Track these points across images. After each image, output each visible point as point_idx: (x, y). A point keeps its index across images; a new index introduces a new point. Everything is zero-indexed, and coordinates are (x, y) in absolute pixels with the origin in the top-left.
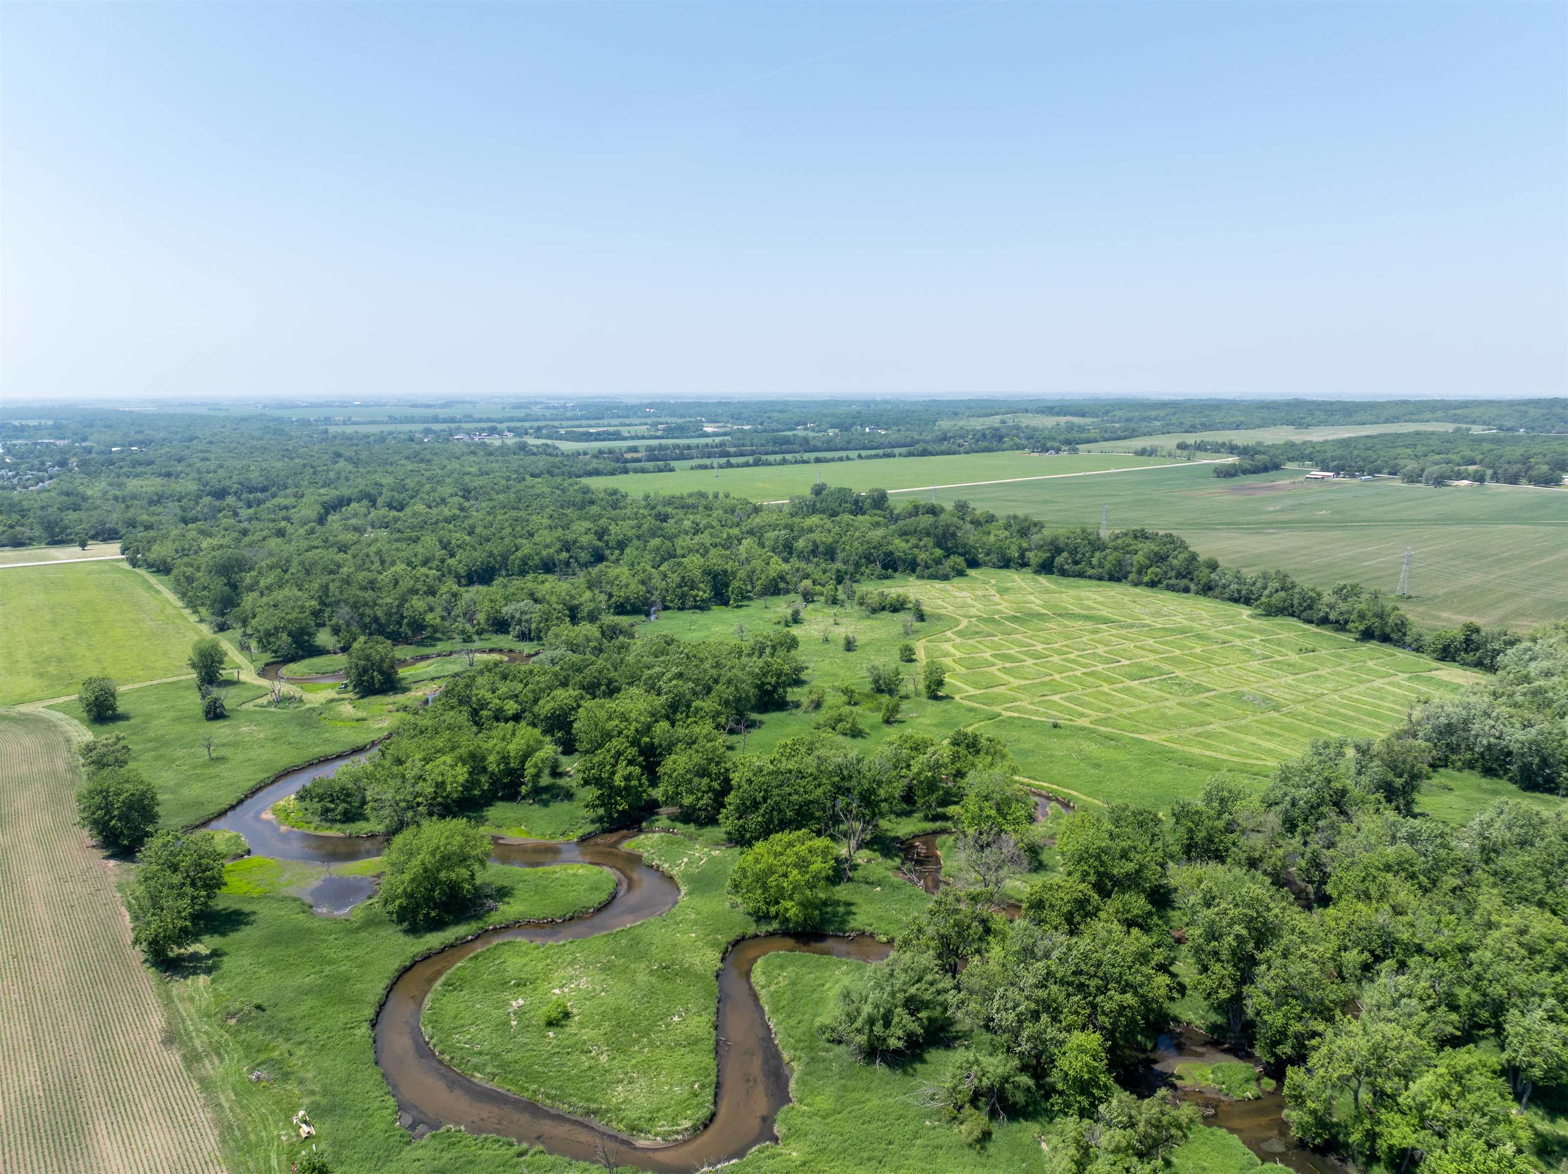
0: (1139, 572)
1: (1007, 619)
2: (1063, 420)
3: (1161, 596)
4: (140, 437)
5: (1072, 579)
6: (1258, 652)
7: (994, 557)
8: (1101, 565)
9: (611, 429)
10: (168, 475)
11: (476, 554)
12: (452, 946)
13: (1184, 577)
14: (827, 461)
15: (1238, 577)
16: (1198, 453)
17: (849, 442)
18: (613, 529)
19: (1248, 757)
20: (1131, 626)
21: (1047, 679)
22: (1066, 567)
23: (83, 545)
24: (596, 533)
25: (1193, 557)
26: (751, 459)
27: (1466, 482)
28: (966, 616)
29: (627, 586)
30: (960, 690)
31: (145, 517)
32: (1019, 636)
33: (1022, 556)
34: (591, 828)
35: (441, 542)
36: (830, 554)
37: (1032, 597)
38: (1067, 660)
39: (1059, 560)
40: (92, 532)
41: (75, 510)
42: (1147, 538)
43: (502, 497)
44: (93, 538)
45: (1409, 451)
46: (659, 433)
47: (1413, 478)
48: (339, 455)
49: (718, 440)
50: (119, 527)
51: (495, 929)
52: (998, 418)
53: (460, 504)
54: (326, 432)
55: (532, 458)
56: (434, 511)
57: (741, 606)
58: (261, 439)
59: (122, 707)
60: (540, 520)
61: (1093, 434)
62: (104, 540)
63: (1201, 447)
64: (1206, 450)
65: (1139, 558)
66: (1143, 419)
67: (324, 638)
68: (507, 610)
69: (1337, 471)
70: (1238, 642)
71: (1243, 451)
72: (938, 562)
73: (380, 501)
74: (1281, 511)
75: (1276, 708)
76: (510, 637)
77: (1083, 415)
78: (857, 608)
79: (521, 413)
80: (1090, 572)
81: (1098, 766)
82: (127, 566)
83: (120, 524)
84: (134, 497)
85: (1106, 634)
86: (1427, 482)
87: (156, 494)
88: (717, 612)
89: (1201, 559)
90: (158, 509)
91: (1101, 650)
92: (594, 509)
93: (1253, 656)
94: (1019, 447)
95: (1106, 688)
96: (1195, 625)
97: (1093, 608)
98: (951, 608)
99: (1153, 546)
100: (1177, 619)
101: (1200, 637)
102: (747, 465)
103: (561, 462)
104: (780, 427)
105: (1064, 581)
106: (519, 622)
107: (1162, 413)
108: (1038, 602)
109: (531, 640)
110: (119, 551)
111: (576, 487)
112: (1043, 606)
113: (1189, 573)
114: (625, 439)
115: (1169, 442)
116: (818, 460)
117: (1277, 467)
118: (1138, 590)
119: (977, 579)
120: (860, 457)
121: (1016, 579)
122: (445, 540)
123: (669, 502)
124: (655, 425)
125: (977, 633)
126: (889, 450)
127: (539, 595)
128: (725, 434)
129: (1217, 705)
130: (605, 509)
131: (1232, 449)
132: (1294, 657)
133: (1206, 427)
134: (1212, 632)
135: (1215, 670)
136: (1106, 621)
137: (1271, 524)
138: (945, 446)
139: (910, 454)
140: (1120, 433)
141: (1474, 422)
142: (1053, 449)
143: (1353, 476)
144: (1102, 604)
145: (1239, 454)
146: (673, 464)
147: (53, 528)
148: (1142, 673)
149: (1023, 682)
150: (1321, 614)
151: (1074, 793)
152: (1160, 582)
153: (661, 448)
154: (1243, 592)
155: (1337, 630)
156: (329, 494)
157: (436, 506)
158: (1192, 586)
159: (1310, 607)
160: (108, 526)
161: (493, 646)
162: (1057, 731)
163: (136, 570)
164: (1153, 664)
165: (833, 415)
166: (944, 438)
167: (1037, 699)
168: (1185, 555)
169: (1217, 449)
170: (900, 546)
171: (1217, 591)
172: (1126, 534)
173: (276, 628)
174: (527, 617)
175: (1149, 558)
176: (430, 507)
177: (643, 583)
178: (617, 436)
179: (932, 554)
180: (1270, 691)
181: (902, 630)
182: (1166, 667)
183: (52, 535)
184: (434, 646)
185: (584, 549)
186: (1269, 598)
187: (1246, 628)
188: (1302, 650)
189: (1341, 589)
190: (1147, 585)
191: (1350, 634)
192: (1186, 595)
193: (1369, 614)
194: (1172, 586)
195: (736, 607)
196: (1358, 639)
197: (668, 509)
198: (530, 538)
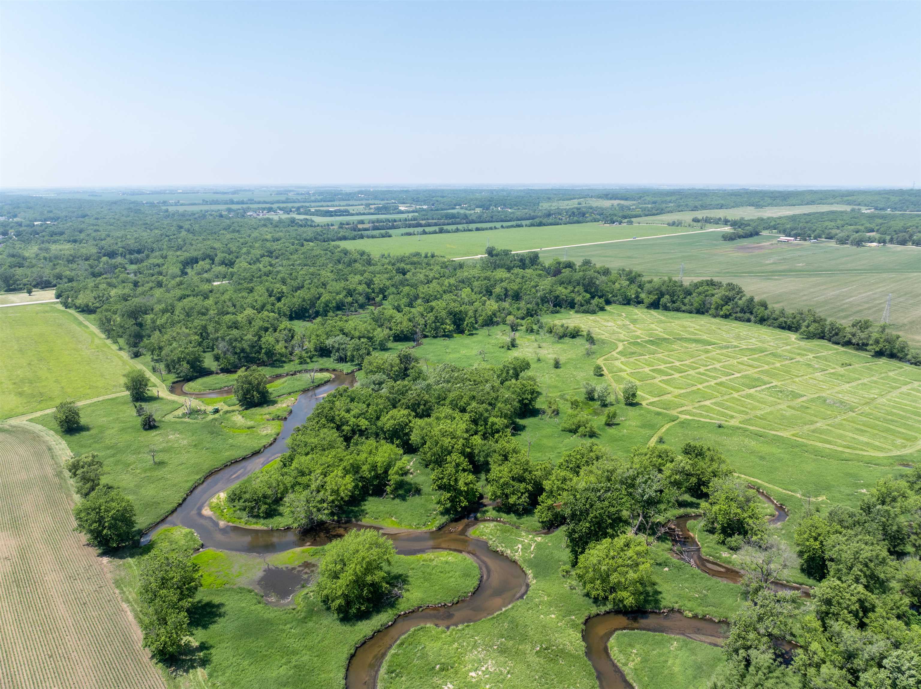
0: (716, 309)
1: (646, 342)
2: (616, 202)
3: (734, 325)
4: (51, 215)
5: (672, 313)
6: (816, 366)
7: (620, 298)
8: (691, 304)
9: (342, 208)
10: (75, 241)
11: (295, 300)
12: (379, 631)
13: (746, 312)
14: (483, 229)
15: (782, 312)
16: (708, 225)
17: (492, 217)
18: (376, 280)
19: (856, 449)
21: (694, 388)
22: (668, 304)
23: (30, 292)
24: (366, 283)
25: (752, 300)
26: (437, 228)
27: (874, 244)
28: (620, 341)
29: (401, 323)
30: (644, 399)
31: (68, 273)
32: (660, 355)
33: (637, 297)
34: (443, 519)
35: (268, 290)
36: (517, 297)
37: (653, 326)
38: (699, 373)
39: (663, 300)
40: (34, 283)
41: (20, 267)
42: (715, 286)
43: (295, 257)
44: (35, 286)
45: (833, 224)
46: (372, 211)
47: (842, 242)
48: (181, 227)
49: (411, 215)
50: (51, 279)
51: (405, 613)
52: (576, 201)
53: (270, 262)
54: (167, 211)
55: (302, 229)
56: (254, 267)
57: (472, 334)
58: (129, 216)
59: (83, 421)
60: (326, 274)
61: (638, 212)
62: (42, 288)
63: (708, 221)
64: (710, 223)
65: (715, 299)
66: (662, 202)
67: (209, 362)
68: (329, 342)
69: (795, 236)
70: (798, 358)
71: (734, 224)
72: (588, 302)
73: (217, 260)
74: (774, 263)
75: (852, 410)
76: (332, 360)
77: (627, 199)
78: (548, 335)
79: (283, 198)
80: (684, 308)
81: (762, 458)
82: (61, 307)
83: (52, 278)
84: (56, 258)
85: (714, 353)
86: (852, 244)
87: (71, 255)
88: (458, 338)
89: (756, 300)
90: (74, 266)
91: (718, 365)
92: (357, 266)
93: (815, 369)
94: (596, 220)
95: (735, 395)
96: (765, 345)
97: (696, 334)
98: (607, 335)
99: (722, 291)
100: (753, 341)
101: (774, 355)
102: (435, 232)
103: (322, 232)
104: (446, 207)
106: (338, 350)
107: (673, 198)
108: (660, 329)
109: (346, 362)
110: (54, 296)
111: (339, 250)
112: (664, 332)
113: (750, 310)
114: (353, 215)
115: (687, 217)
116: (477, 229)
117: (757, 234)
118: (717, 320)
119: (613, 313)
120: (502, 227)
121: (638, 312)
122: (271, 289)
123: (402, 260)
124: (368, 205)
125: (633, 353)
126: (519, 222)
127: (346, 331)
128: (413, 212)
129: (813, 407)
130: (364, 265)
131: (726, 222)
132: (841, 370)
133: (704, 207)
134: (779, 351)
135: (797, 380)
136: (710, 344)
138: (551, 220)
139: (532, 225)
140: (654, 212)
141: (859, 205)
142: (617, 221)
143: (805, 240)
144: (700, 330)
145: (731, 225)
146: (391, 231)
147: (8, 281)
148: (753, 383)
149: (683, 391)
150: (846, 339)
151: (759, 481)
152: (731, 315)
153: (378, 221)
154: (789, 323)
155: (857, 349)
156: (184, 255)
158: (752, 318)
159: (837, 334)
160: (44, 279)
161: (322, 367)
162: (721, 430)
163: (68, 310)
164: (756, 376)
165: (476, 199)
166: (549, 215)
167: (697, 405)
168: (745, 298)
169: (717, 222)
170: (562, 291)
171: (770, 322)
172: (702, 283)
173: (179, 359)
174: (343, 346)
175: (722, 300)
176: (250, 264)
177: (410, 320)
178: (347, 213)
179: (584, 297)
180: (840, 396)
181: (585, 352)
182: (766, 379)
183: (8, 285)
184: (282, 367)
185: (360, 294)
186: (807, 327)
187: (799, 348)
188: (843, 364)
189: (858, 323)
190: (722, 317)
191: (868, 353)
192: (749, 324)
193: (882, 340)
194: (739, 318)
195: (469, 335)
196: (873, 356)
197: (402, 265)
198: (325, 288)
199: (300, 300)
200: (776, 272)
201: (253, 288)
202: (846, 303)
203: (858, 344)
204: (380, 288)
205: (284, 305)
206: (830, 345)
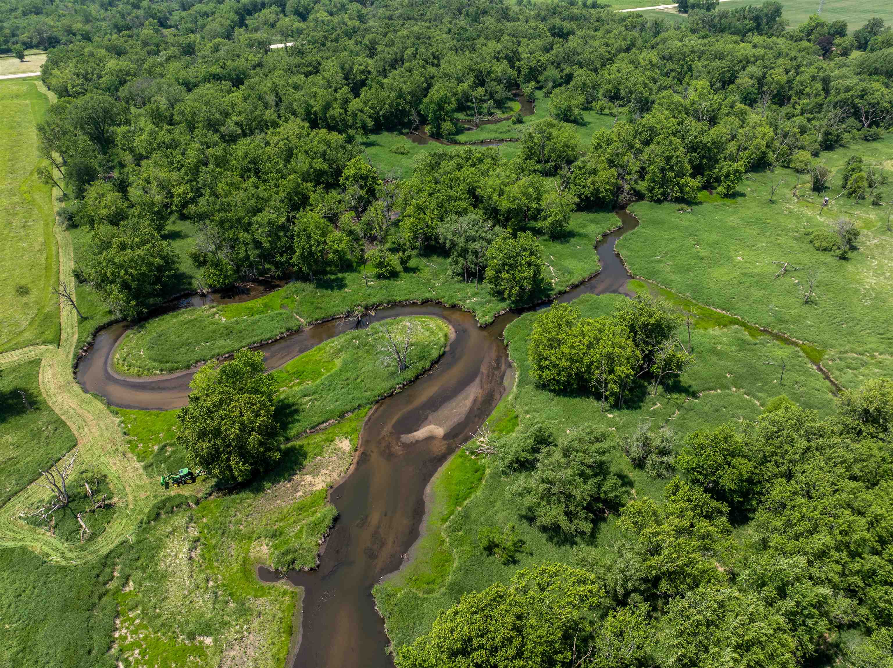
18: (524, 51)
23: (22, 56)
24: (506, 57)
29: (594, 172)
35: (343, 68)
53: (359, 11)
56: (336, 19)
62: (41, 50)
82: (41, 86)
106: (464, 252)
110: (41, 65)
122: (347, 66)
123: (552, 10)
130: (499, 20)
157: (337, 14)
161: (427, 295)
176: (331, 14)
184: (341, 285)
185: (499, 81)
195: (726, 196)
197: (557, 21)
198: (438, 66)
199: (393, 94)
201: (320, 64)
204: (531, 68)
205: (365, 103)
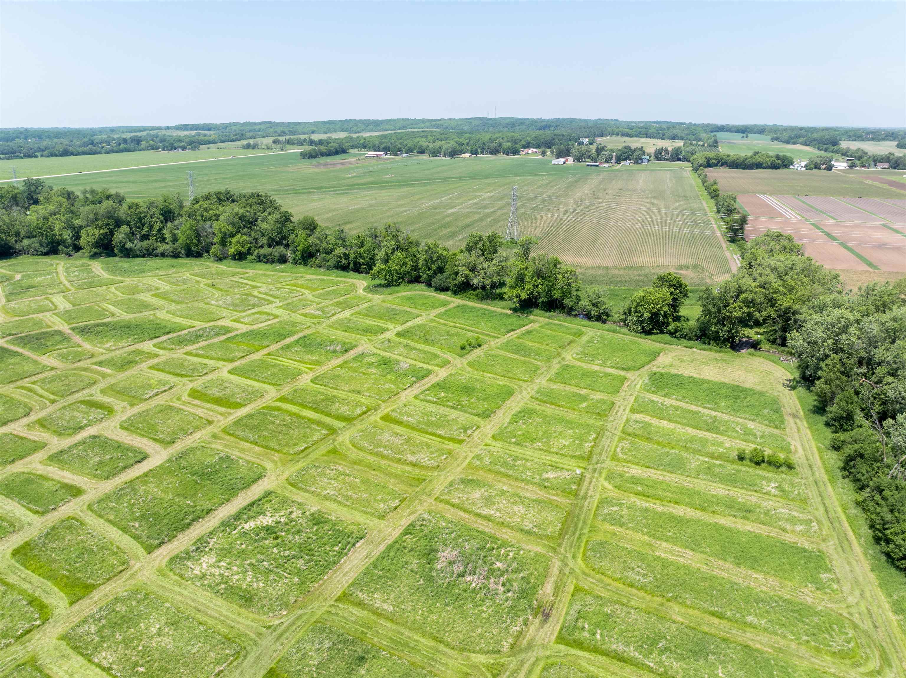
0: (223, 243)
2: (193, 133)
3: (251, 272)
5: (138, 260)
6: (404, 363)
7: (35, 242)
8: (175, 239)
13: (278, 243)
15: (341, 237)
16: (288, 146)
20: (197, 336)
22: (129, 245)
25: (286, 218)
27: (467, 155)
33: (74, 237)
37: (58, 301)
39: (120, 235)
42: (233, 201)
47: (435, 153)
61: (214, 139)
63: (289, 142)
64: (293, 144)
66: (250, 131)
69: (386, 150)
71: (319, 143)
74: (357, 176)
77: (209, 130)
80: (162, 248)
86: (445, 155)
89: (294, 219)
94: (153, 148)
96: (297, 317)
97: (146, 306)
99: (237, 209)
105: (125, 263)
107: (263, 127)
108: (61, 307)
113: (284, 238)
115: (267, 141)
117: (344, 151)
118: (222, 267)
131: (312, 142)
132: (463, 367)
133: (292, 133)
134: (322, 328)
136: (160, 332)
137: (353, 186)
138: (88, 148)
139: (52, 155)
140: (232, 137)
142: (179, 147)
143: (397, 155)
144: (164, 296)
145: (316, 145)
150: (460, 279)
152: (249, 252)
154: (352, 256)
155: (484, 298)
158: (289, 254)
159: (441, 270)
168: (276, 216)
171: (321, 257)
172: (207, 198)
175: (233, 224)
186: (386, 261)
187: (369, 313)
188: (463, 348)
189: (477, 243)
190: (234, 258)
191: (503, 303)
192: (283, 266)
193: (528, 274)
194: (265, 256)
196: (515, 310)
200: (357, 185)
202: (449, 215)
203: (483, 288)
206: (431, 293)
